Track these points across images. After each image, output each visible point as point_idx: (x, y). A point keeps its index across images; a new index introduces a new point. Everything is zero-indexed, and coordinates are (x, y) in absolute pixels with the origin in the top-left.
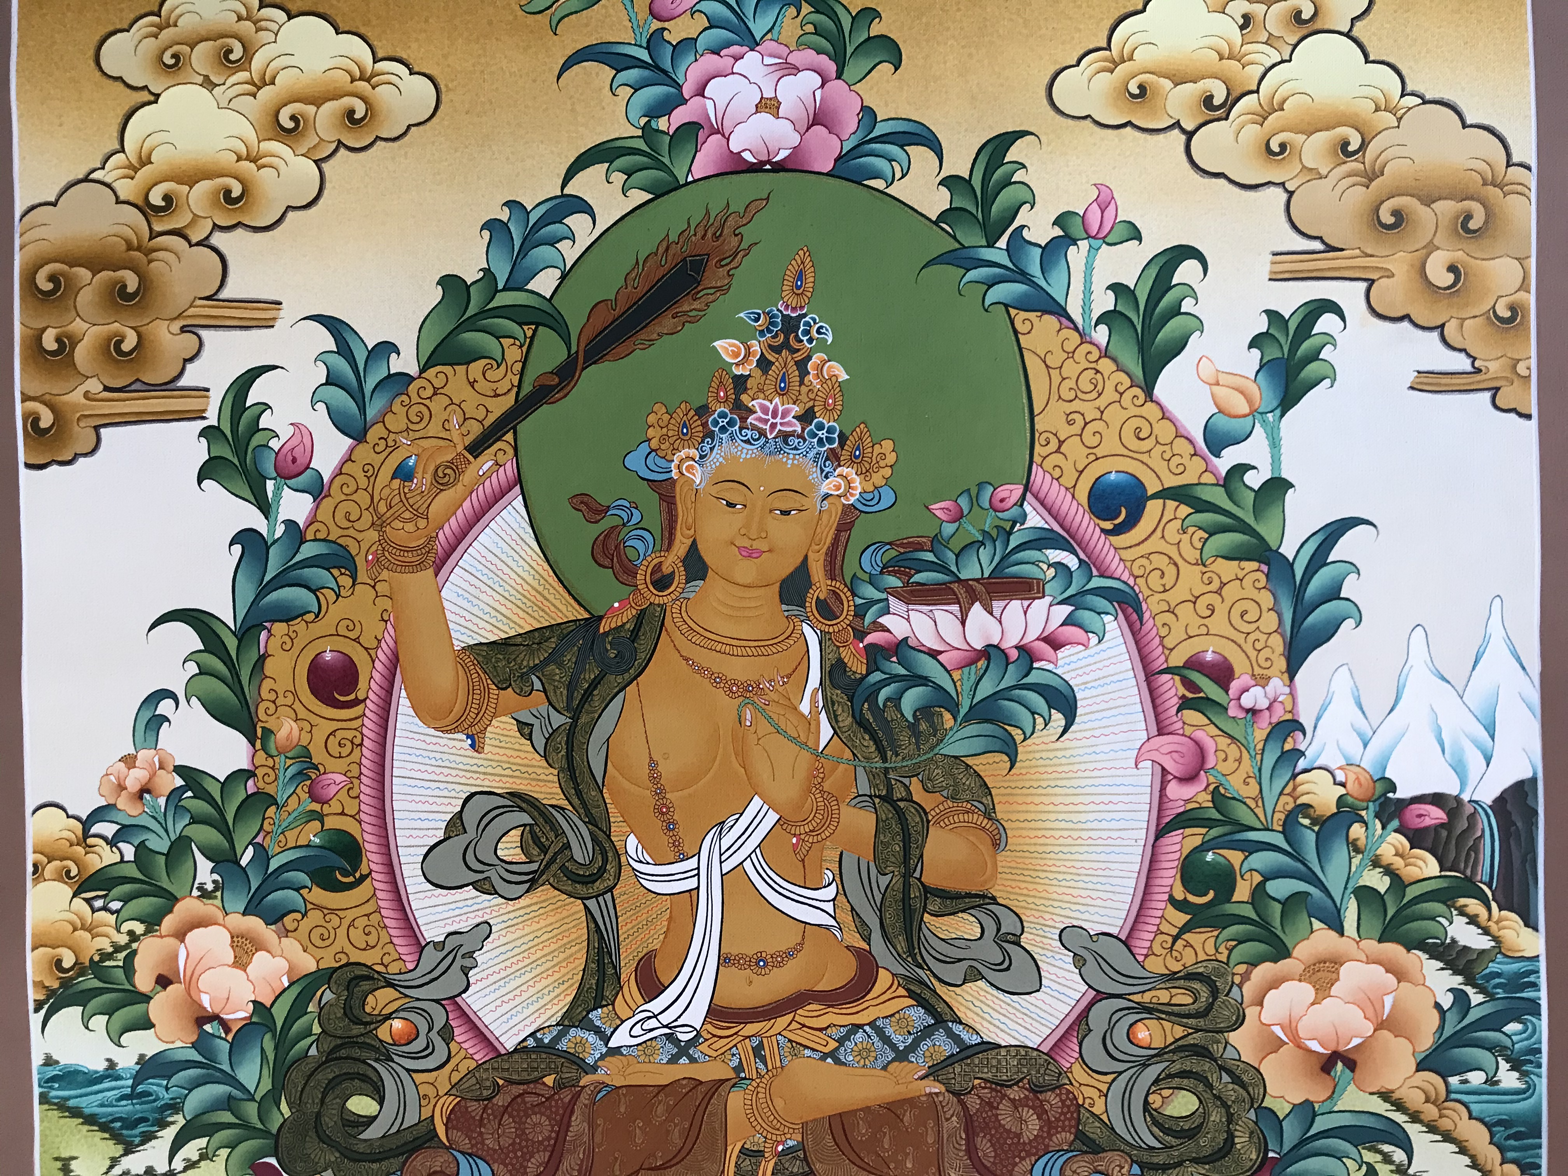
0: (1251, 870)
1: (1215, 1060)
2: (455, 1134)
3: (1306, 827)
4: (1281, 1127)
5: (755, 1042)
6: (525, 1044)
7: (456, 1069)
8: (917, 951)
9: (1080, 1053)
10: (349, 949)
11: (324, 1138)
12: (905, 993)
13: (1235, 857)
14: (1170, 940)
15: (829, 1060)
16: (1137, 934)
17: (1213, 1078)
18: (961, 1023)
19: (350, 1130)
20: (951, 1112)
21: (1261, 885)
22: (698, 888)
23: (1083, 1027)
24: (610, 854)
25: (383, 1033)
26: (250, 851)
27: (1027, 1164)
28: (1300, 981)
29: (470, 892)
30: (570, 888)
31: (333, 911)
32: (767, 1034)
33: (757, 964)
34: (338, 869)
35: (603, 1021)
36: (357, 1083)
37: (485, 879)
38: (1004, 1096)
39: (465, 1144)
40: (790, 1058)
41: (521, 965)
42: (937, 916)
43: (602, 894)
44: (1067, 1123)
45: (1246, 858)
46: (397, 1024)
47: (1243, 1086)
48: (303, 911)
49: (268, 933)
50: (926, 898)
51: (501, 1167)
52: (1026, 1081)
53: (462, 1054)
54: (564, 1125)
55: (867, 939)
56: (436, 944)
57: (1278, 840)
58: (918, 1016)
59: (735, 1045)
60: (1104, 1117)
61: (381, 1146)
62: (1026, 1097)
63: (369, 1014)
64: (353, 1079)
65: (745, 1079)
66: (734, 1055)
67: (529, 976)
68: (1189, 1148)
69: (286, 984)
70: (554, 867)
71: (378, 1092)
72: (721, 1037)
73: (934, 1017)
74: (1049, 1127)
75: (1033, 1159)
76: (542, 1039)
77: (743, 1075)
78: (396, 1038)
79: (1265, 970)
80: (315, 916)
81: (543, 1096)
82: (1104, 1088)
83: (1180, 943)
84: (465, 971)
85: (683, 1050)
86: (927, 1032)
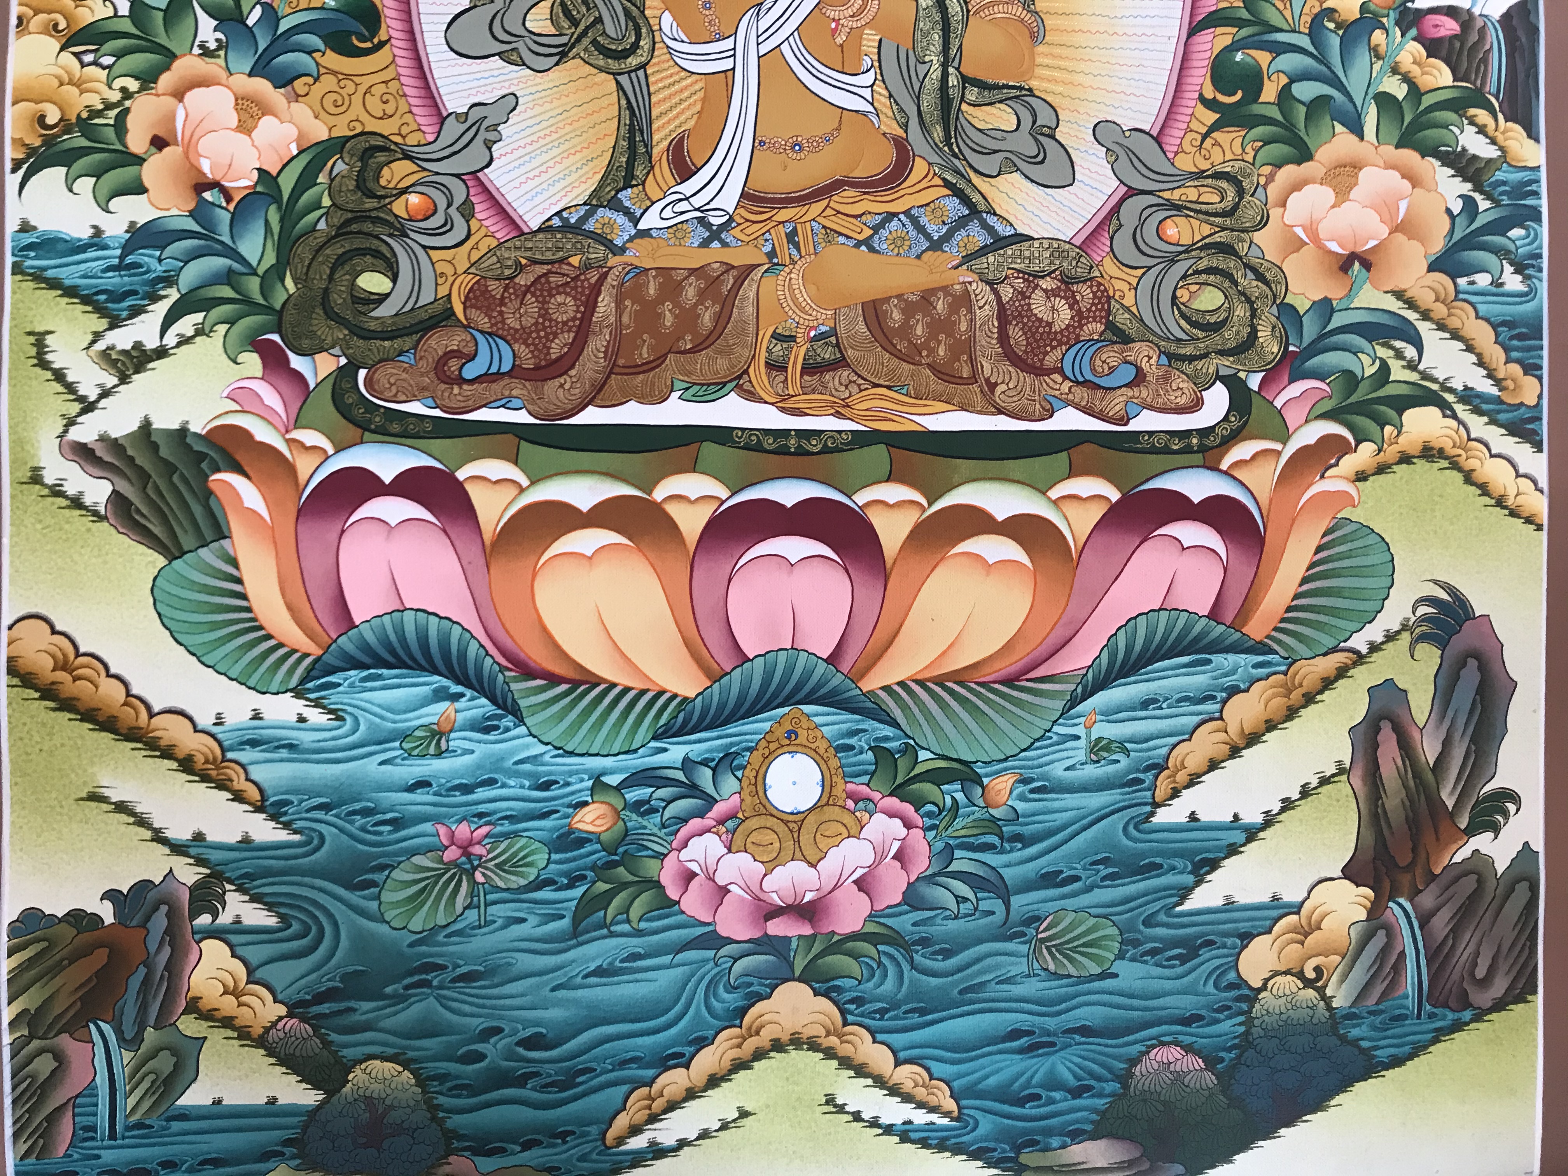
0: (1278, 72)
1: (1240, 258)
2: (473, 313)
3: (1331, 30)
4: (1301, 321)
5: (789, 228)
6: (550, 223)
7: (475, 247)
8: (953, 140)
9: (1111, 247)
10: (364, 117)
11: (331, 315)
12: (941, 183)
13: (1263, 57)
14: (1199, 138)
15: (863, 248)
16: (1167, 131)
17: (1239, 276)
18: (995, 214)
19: (360, 308)
20: (983, 301)
21: (1287, 88)
22: (734, 69)
23: (1114, 221)
24: (644, 30)
25: (398, 207)
26: (258, 11)
27: (1058, 353)
28: (1321, 184)
29: (496, 61)
30: (601, 63)
31: (348, 77)
32: (802, 220)
33: (793, 148)
34: (356, 33)
35: (633, 201)
36: (369, 259)
37: (513, 50)
38: (1038, 285)
39: (484, 322)
40: (823, 245)
41: (548, 139)
42: (974, 106)
43: (635, 70)
44: (1098, 313)
45: (1274, 59)
46: (414, 199)
47: (1267, 283)
48: (315, 74)
49: (276, 96)
50: (964, 88)
51: (523, 347)
52: (1057, 273)
53: (483, 231)
54: (591, 305)
55: (905, 127)
56: (458, 115)
57: (1305, 42)
58: (953, 207)
59: (768, 231)
60: (1134, 309)
61: (394, 324)
62: (1058, 288)
63: (384, 188)
64: (365, 255)
65: (777, 264)
66: (766, 240)
67: (555, 152)
68: (1216, 340)
69: (295, 152)
70: (586, 41)
71: (392, 269)
72: (754, 222)
73: (969, 208)
74: (1080, 318)
75: (1064, 348)
76: (568, 219)
77: (775, 261)
78: (411, 213)
79: (1289, 172)
80: (328, 82)
81: (568, 275)
82: (1134, 282)
83: (1208, 142)
84: (489, 145)
85: (715, 234)
86: (961, 223)
